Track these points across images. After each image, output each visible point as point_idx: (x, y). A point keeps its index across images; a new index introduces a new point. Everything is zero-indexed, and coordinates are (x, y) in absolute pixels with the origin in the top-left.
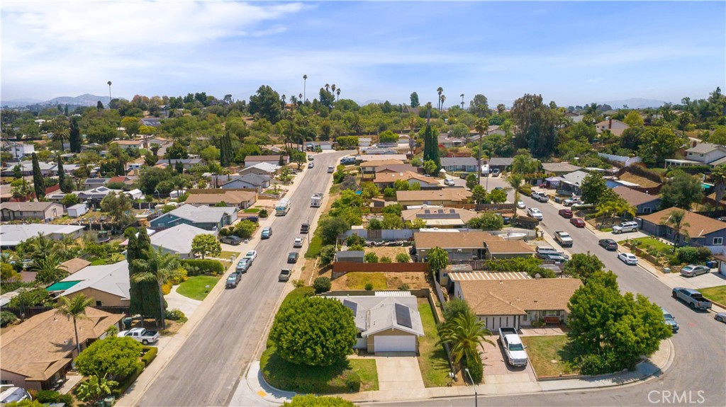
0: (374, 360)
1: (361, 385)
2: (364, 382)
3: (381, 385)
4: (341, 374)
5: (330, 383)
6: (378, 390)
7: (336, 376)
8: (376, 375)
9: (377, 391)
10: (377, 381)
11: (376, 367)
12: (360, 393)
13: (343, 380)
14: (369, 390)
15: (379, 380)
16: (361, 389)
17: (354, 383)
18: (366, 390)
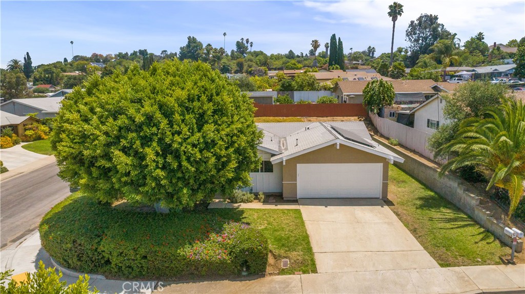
0: (298, 211)
1: (271, 260)
2: (277, 252)
3: (321, 261)
4: (219, 231)
5: (187, 251)
6: (315, 271)
7: (205, 236)
8: (306, 238)
9: (312, 275)
10: (309, 250)
11: (303, 223)
12: (268, 278)
13: (223, 246)
14: (291, 271)
15: (315, 250)
16: (269, 269)
17: (251, 251)
18: (282, 272)
